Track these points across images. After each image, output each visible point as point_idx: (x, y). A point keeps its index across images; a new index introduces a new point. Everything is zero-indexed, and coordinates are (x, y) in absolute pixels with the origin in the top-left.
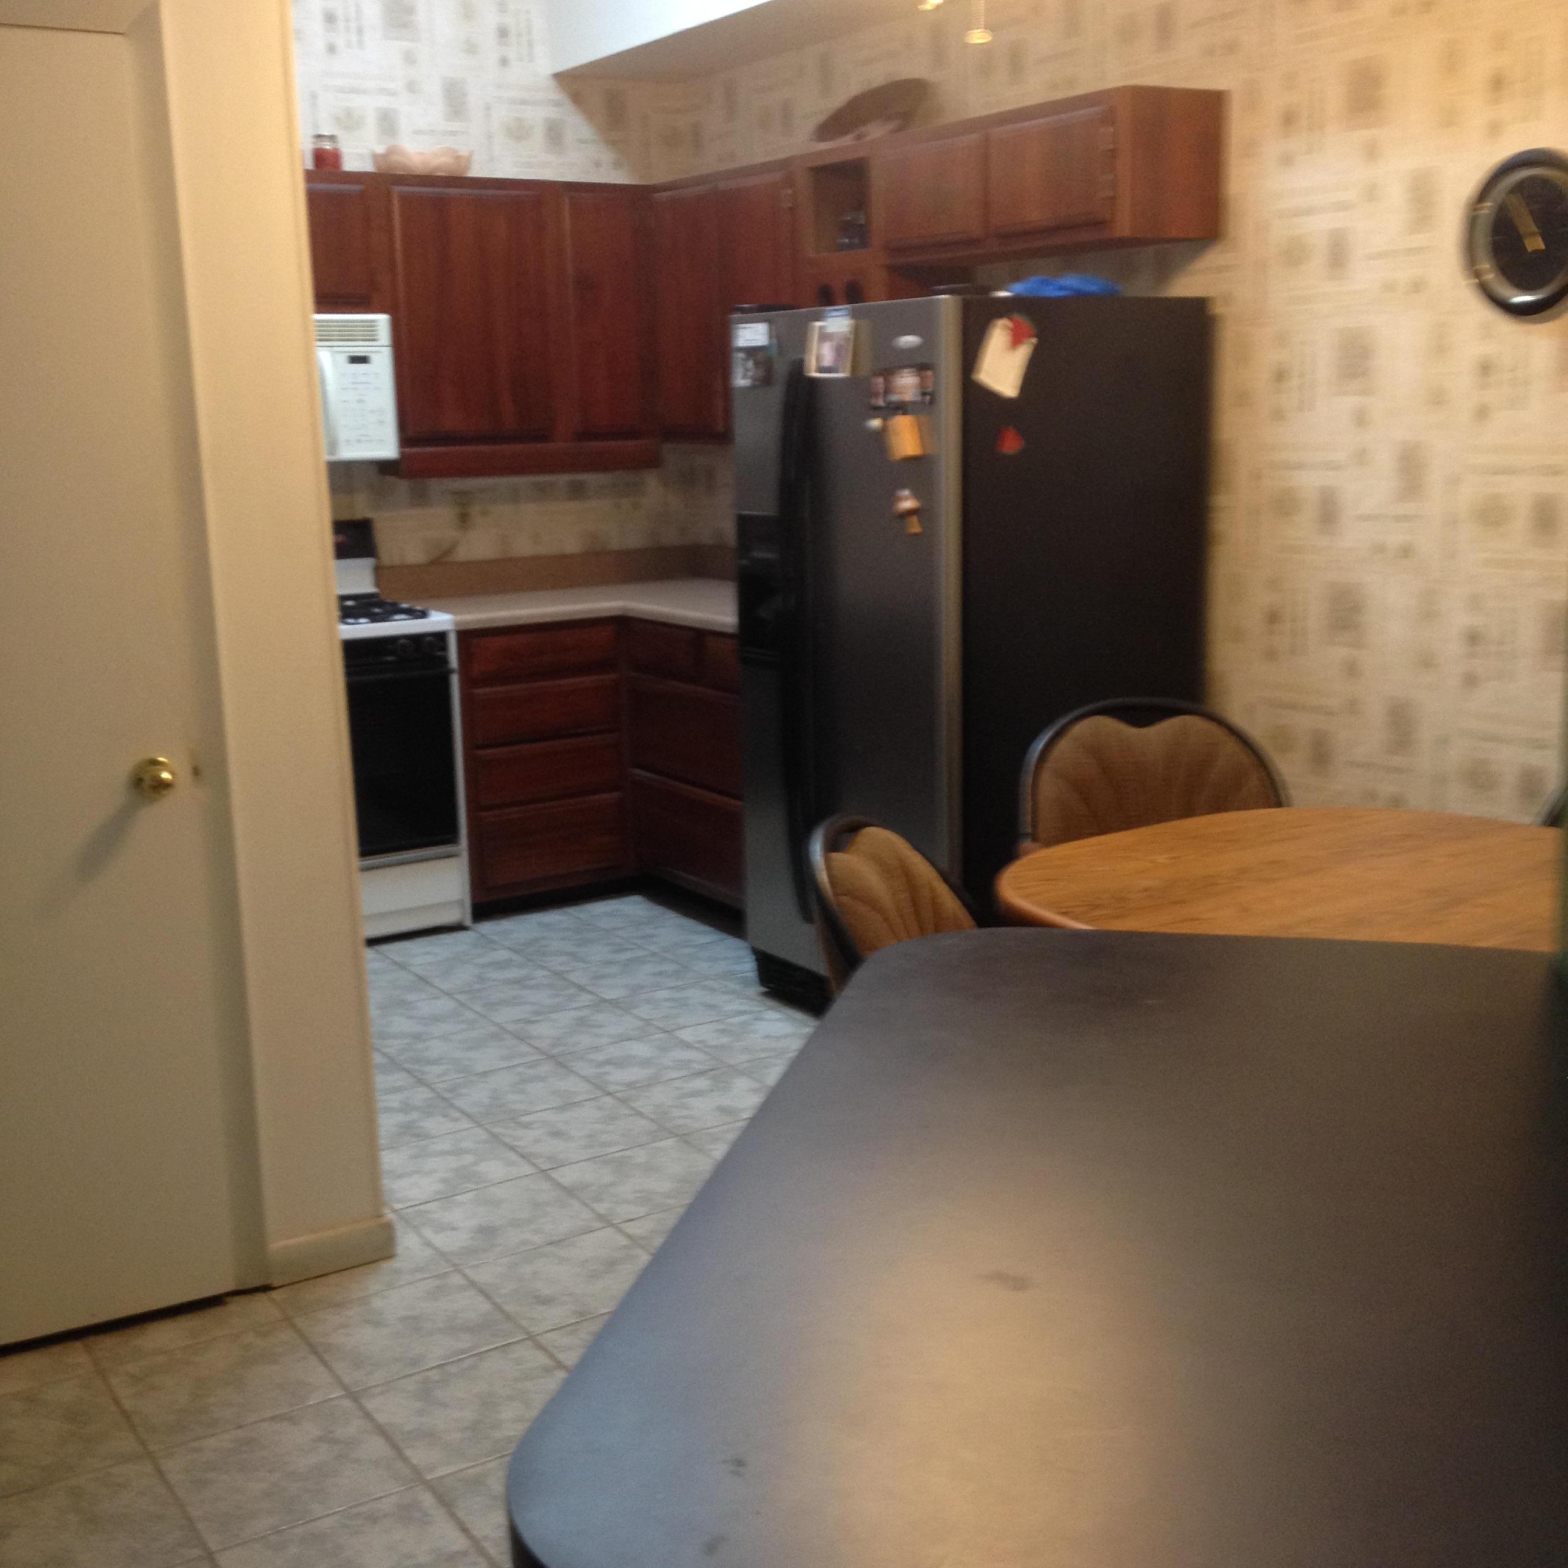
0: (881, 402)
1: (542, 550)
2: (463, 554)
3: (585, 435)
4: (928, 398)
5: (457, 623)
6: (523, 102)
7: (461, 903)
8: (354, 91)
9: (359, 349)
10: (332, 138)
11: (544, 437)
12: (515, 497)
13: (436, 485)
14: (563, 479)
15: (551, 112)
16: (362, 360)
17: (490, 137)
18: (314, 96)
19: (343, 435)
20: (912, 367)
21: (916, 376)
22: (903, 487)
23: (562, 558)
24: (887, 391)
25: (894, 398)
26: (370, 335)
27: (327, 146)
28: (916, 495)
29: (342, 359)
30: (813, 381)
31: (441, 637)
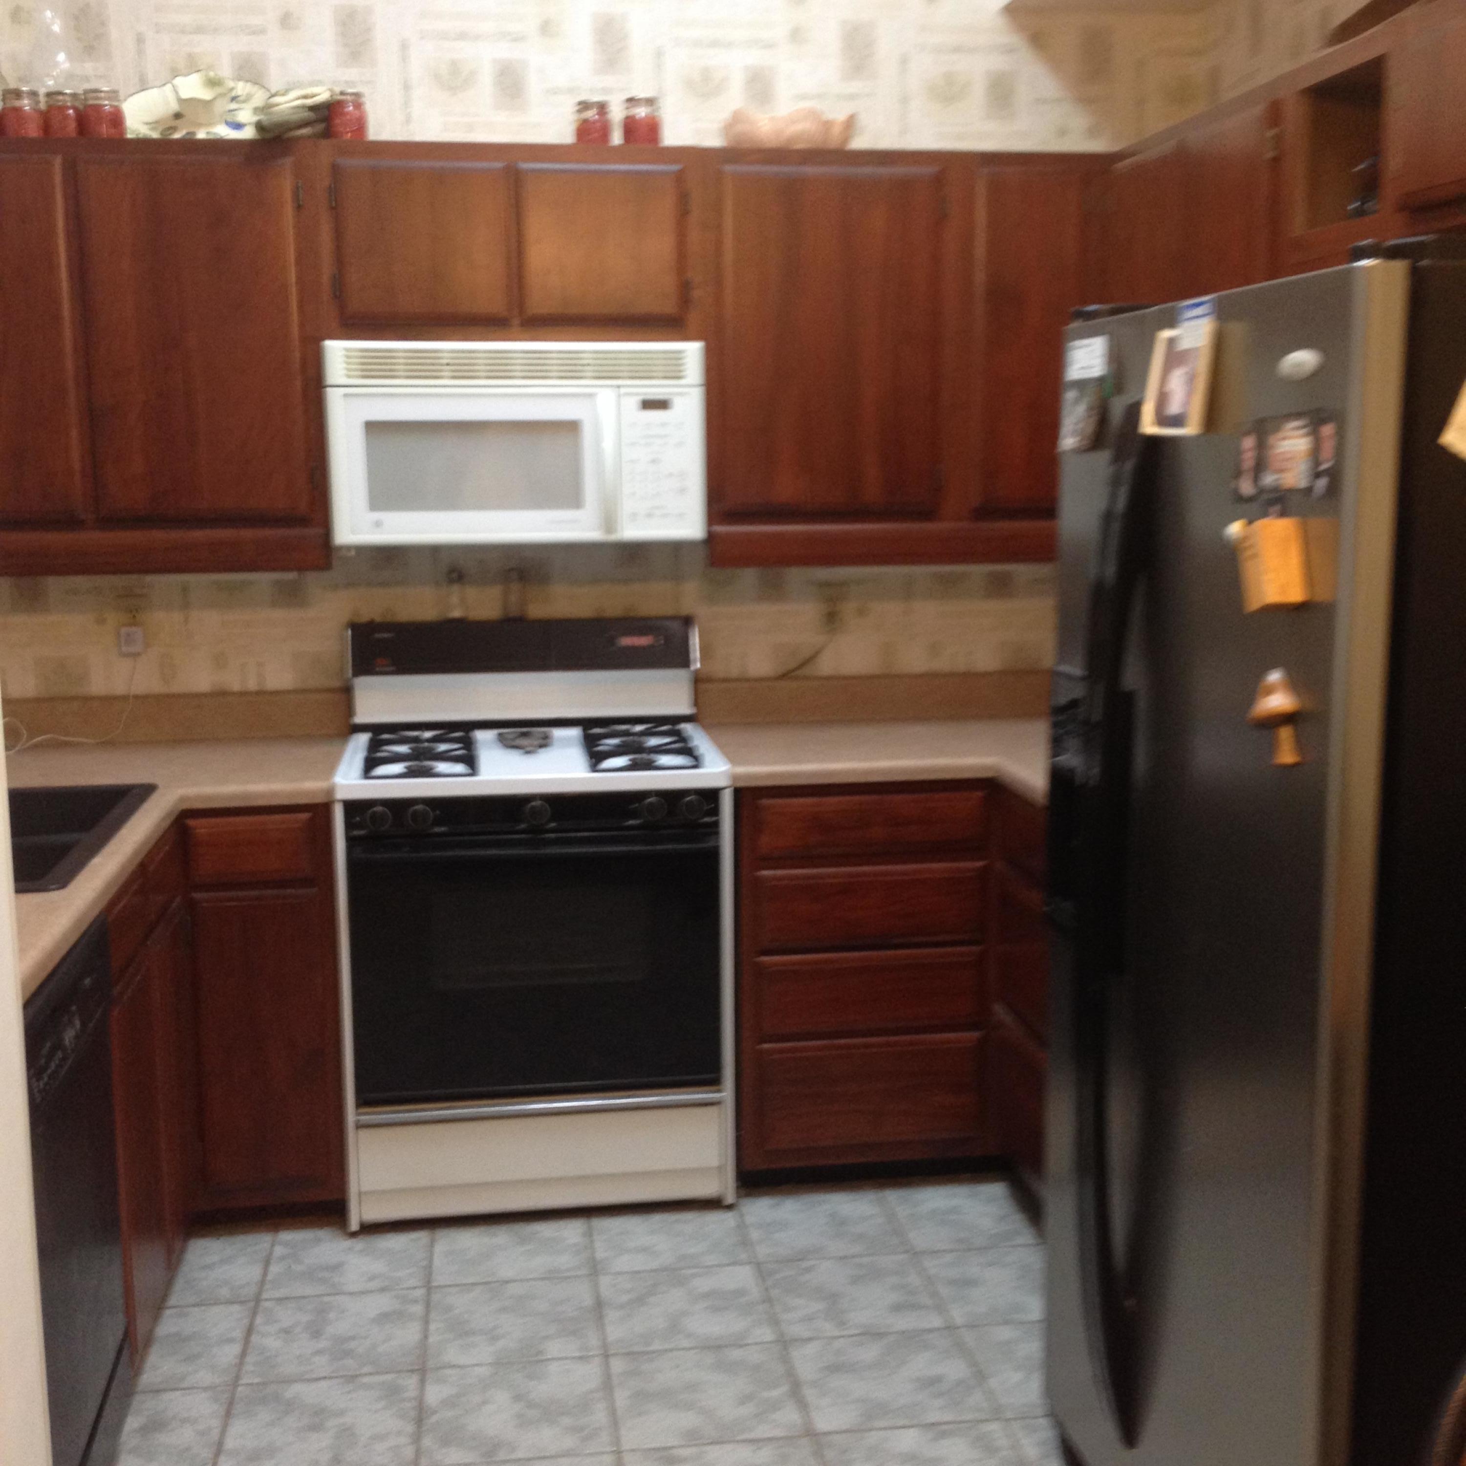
0: (1246, 487)
1: (942, 664)
2: (826, 666)
5: (735, 777)
6: (957, 49)
7: (720, 1169)
8: (715, 44)
9: (656, 389)
10: (650, 102)
12: (908, 592)
13: (796, 575)
15: (997, 62)
16: (661, 404)
17: (905, 100)
18: (659, 54)
19: (627, 506)
20: (1298, 415)
21: (1308, 435)
22: (1273, 666)
23: (968, 677)
24: (1260, 467)
25: (1269, 479)
26: (675, 373)
27: (641, 112)
28: (1293, 684)
29: (632, 404)
31: (711, 796)
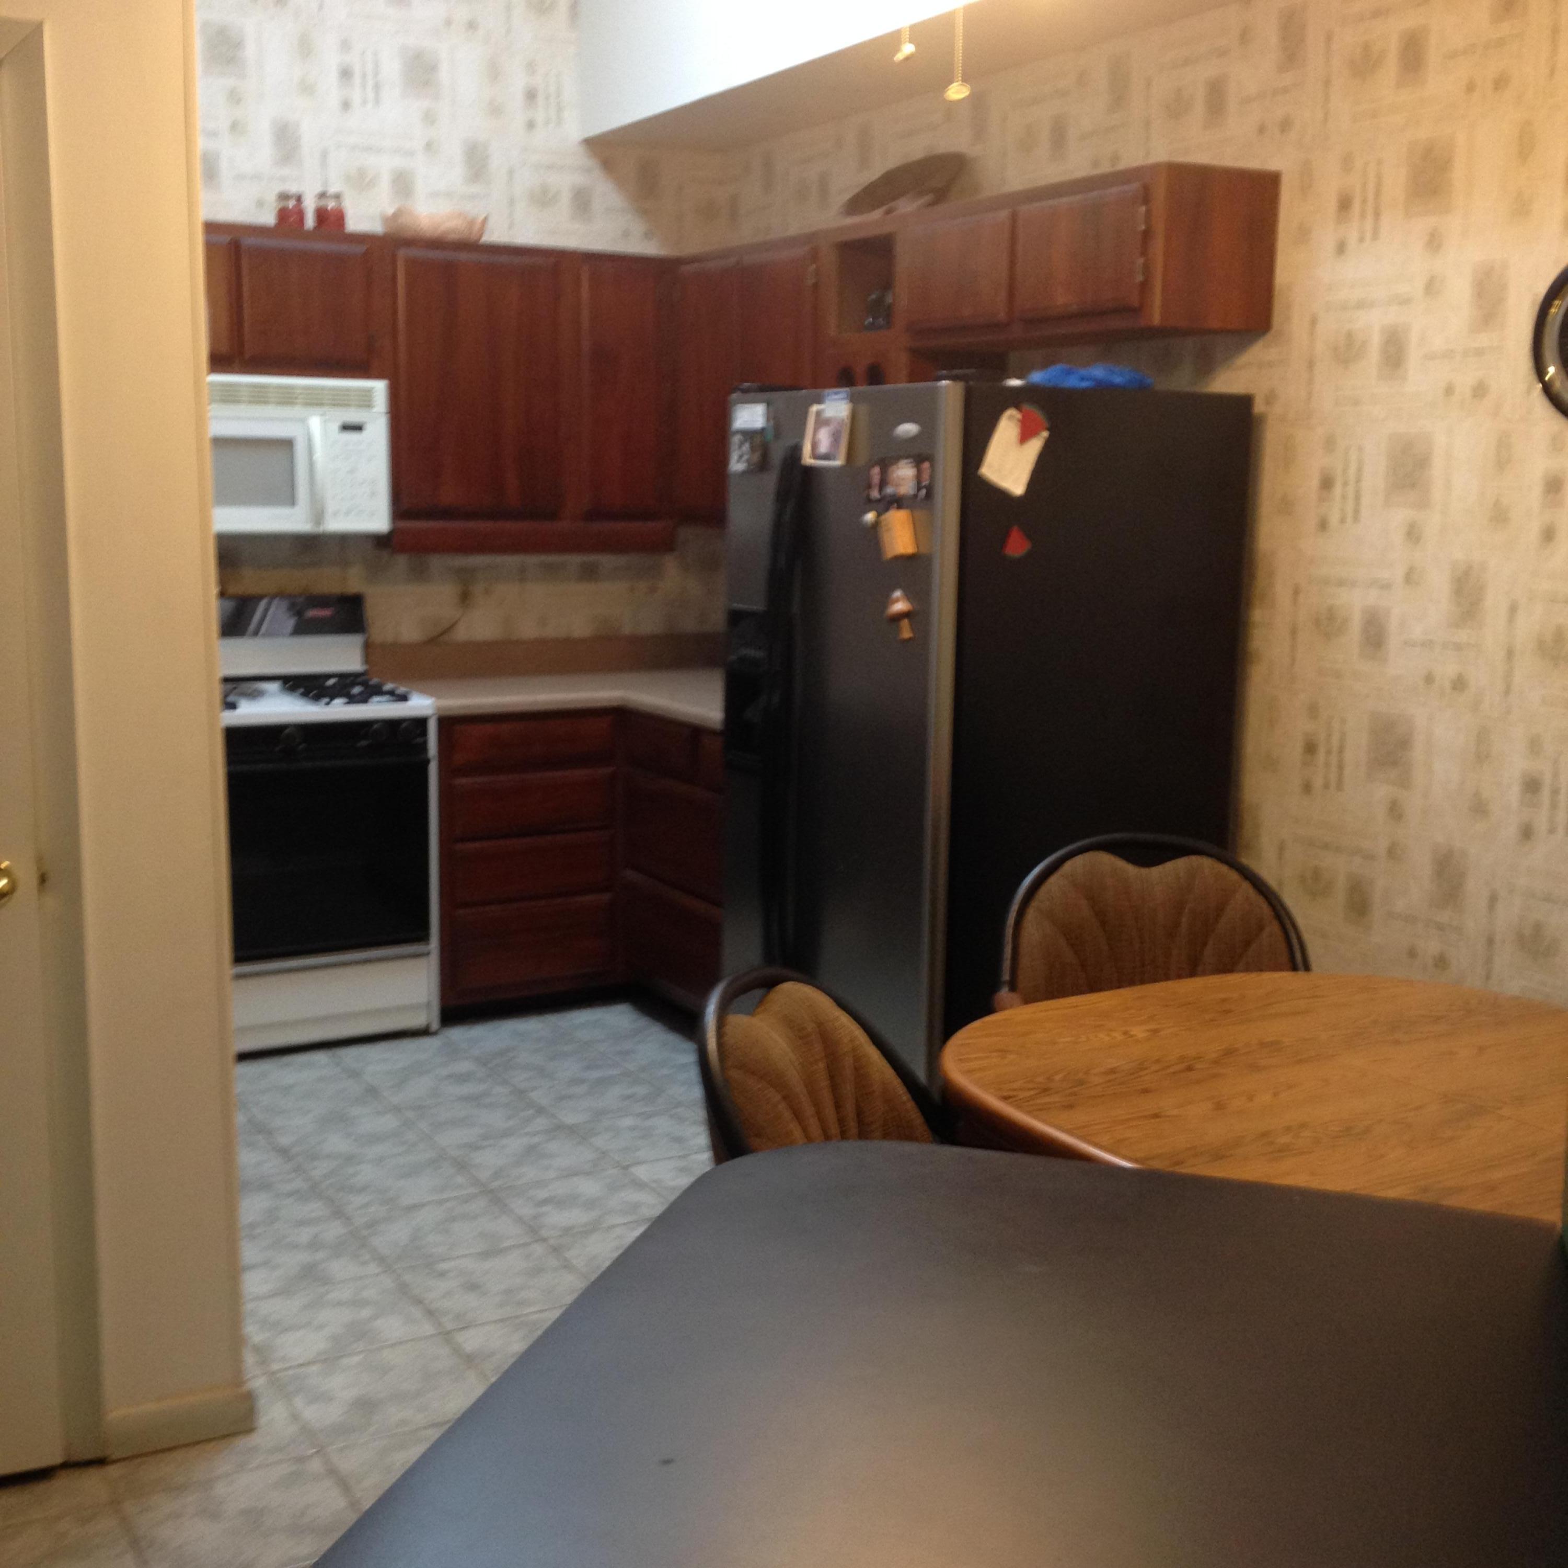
0: (875, 494)
1: (550, 631)
2: (462, 634)
3: (595, 514)
4: (924, 492)
5: (438, 709)
6: (550, 167)
7: (428, 1004)
8: (369, 149)
9: (353, 416)
10: (338, 197)
11: (553, 516)
12: (522, 575)
13: (437, 562)
14: (574, 560)
15: (579, 179)
16: (358, 428)
17: (512, 202)
18: (324, 155)
19: (331, 507)
20: (907, 457)
21: (913, 467)
22: (893, 590)
23: (568, 643)
24: (883, 483)
25: (889, 490)
26: (365, 400)
27: (331, 205)
29: (335, 426)
30: (809, 470)
31: (420, 723)
